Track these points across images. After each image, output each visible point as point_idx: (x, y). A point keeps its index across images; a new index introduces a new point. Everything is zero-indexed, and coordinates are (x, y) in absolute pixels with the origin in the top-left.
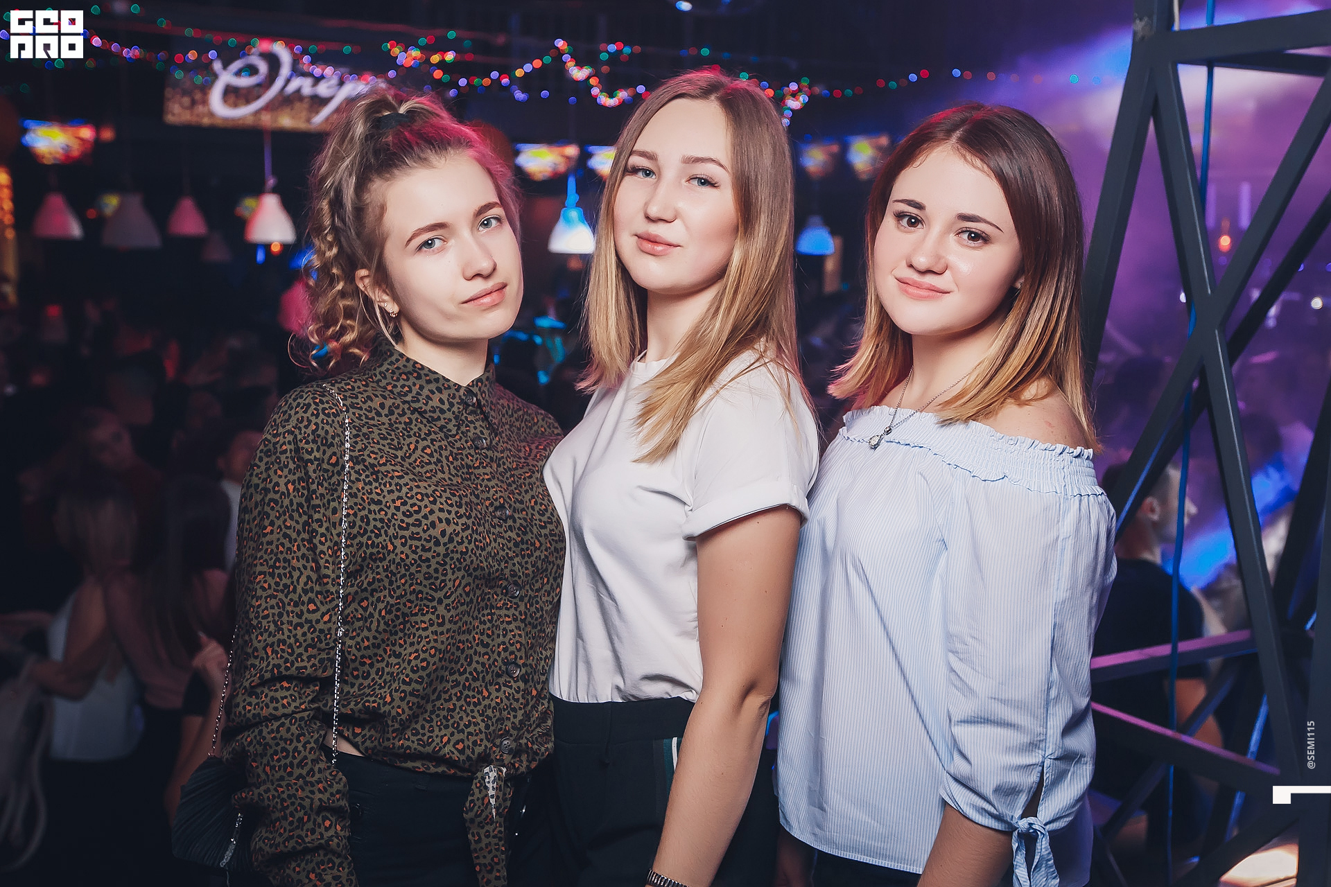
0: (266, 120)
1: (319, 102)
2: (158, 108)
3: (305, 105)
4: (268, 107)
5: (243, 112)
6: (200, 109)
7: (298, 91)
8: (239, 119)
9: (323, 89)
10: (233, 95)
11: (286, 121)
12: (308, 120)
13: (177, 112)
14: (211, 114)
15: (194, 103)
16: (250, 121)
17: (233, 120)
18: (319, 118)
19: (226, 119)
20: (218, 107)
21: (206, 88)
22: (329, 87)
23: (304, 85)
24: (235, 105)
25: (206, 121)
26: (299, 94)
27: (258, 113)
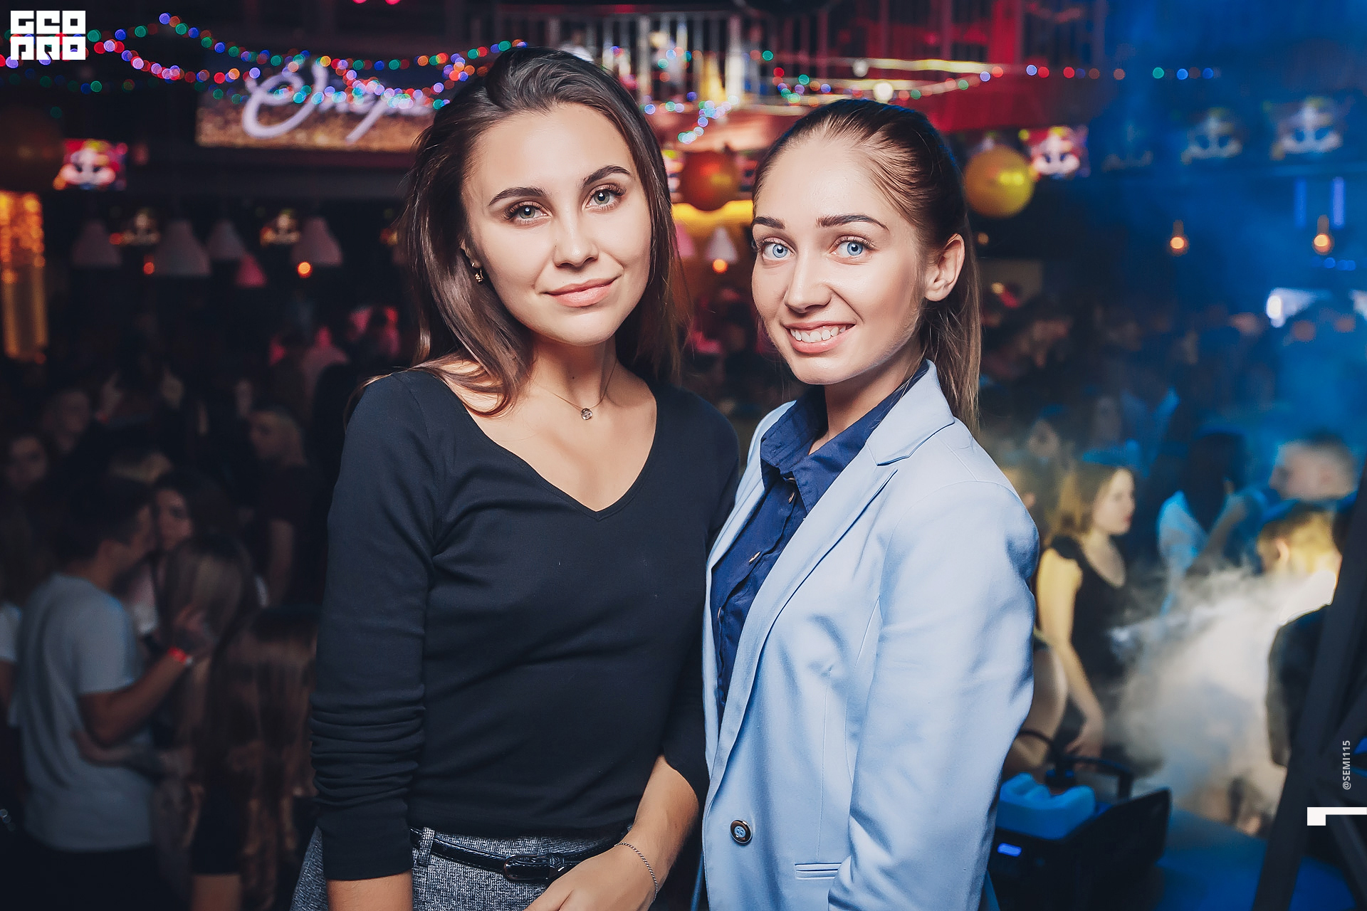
0: (301, 138)
1: (354, 118)
2: (191, 128)
3: (339, 121)
4: (303, 126)
5: (277, 132)
6: (234, 129)
7: (333, 108)
8: (274, 138)
9: (359, 104)
10: (268, 114)
11: (322, 139)
12: (344, 137)
13: (210, 133)
14: (245, 134)
15: (227, 123)
16: (284, 141)
17: (267, 139)
18: (355, 135)
19: (260, 139)
20: (252, 127)
21: (239, 107)
22: (364, 103)
23: (338, 100)
24: (269, 123)
25: (240, 141)
26: (334, 111)
27: (292, 131)
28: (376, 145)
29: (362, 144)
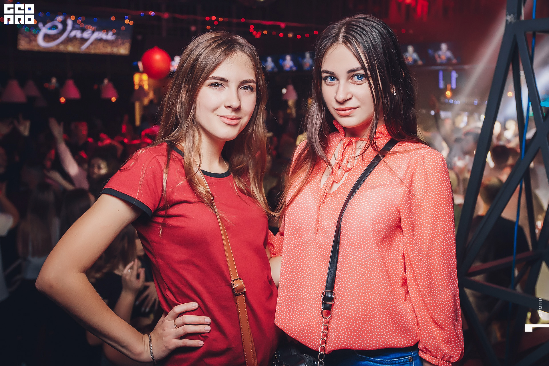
0: (62, 48)
1: (84, 40)
3: (78, 42)
4: (62, 43)
5: (52, 45)
6: (34, 43)
7: (75, 36)
8: (50, 48)
9: (86, 35)
10: (47, 38)
11: (70, 48)
12: (79, 48)
13: (23, 45)
14: (38, 46)
15: (31, 41)
16: (55, 49)
17: (48, 48)
18: (84, 47)
19: (45, 48)
20: (41, 43)
21: (36, 35)
22: (88, 34)
23: (78, 33)
24: (48, 41)
25: (36, 48)
26: (75, 37)
27: (58, 45)
28: (92, 51)
29: (87, 51)
